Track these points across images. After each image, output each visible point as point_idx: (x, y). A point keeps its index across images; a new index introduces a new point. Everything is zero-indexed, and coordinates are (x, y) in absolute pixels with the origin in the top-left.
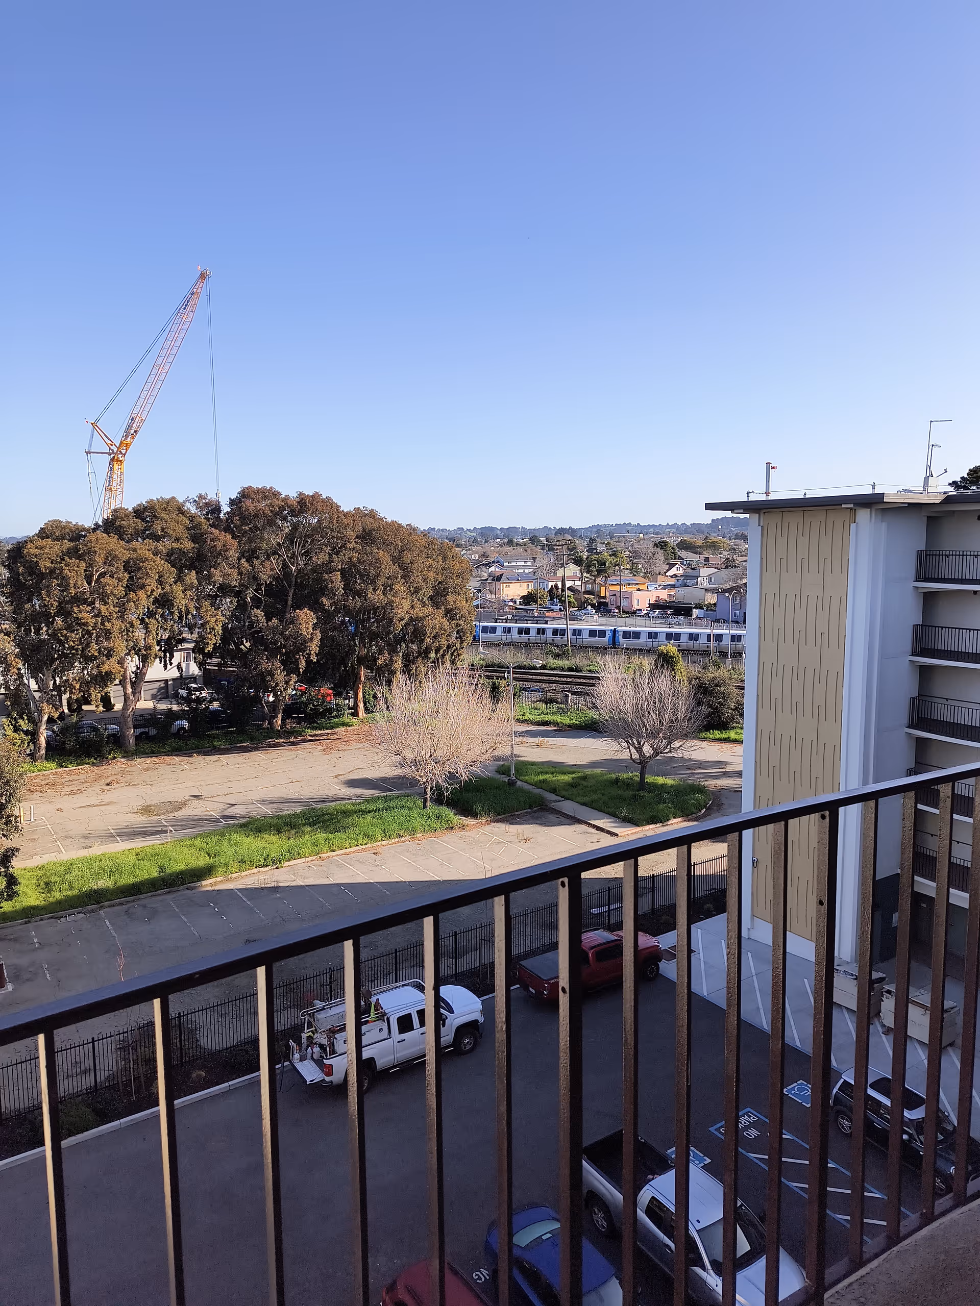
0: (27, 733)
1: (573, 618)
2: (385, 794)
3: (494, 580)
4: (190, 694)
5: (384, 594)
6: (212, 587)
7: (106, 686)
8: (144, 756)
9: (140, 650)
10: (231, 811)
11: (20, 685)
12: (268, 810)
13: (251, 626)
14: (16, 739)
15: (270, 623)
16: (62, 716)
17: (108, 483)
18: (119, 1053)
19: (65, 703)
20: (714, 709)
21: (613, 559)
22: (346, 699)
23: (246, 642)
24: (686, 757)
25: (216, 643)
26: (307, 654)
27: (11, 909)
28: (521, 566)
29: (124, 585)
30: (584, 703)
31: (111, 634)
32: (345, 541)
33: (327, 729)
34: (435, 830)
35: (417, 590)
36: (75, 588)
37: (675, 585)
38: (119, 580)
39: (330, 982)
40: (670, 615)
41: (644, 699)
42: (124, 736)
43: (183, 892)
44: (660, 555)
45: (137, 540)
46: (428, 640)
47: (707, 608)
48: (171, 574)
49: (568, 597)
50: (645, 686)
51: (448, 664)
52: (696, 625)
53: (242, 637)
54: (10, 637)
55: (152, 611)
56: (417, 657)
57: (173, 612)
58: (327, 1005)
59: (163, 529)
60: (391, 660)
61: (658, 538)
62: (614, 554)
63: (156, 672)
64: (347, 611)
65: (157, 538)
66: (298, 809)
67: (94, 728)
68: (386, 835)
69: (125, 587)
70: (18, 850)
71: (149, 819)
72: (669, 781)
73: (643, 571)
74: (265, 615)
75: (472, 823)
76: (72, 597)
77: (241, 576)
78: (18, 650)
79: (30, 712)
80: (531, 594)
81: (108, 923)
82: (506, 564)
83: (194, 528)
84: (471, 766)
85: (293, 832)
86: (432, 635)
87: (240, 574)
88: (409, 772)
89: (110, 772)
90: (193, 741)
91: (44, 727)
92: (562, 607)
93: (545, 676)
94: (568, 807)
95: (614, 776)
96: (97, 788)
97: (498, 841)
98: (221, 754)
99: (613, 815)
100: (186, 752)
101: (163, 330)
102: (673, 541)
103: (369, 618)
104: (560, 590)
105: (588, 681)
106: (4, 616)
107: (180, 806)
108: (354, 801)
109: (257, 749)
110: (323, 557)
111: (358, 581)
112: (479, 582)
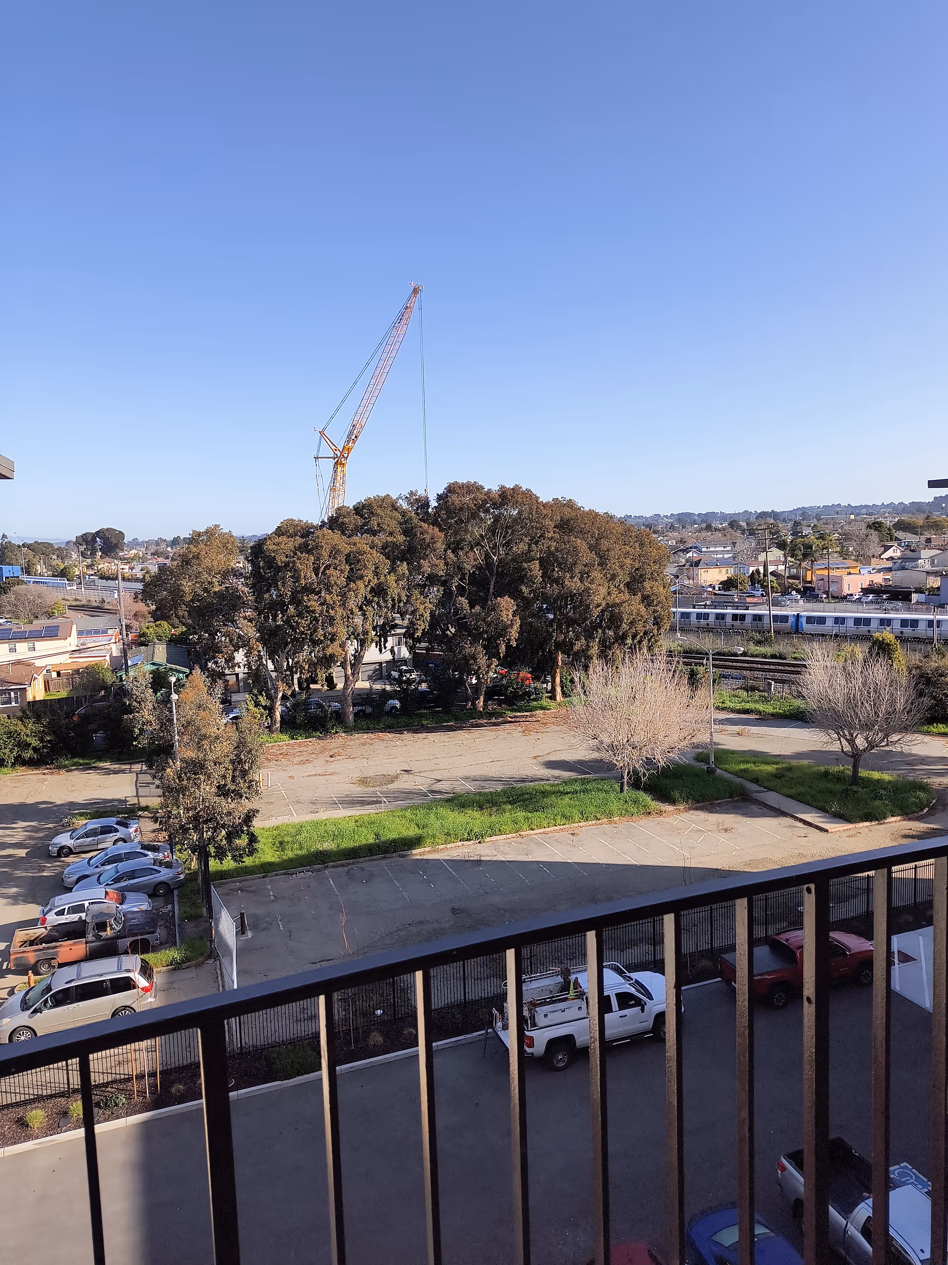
0: (265, 708)
1: (776, 604)
2: (583, 776)
3: (692, 566)
4: (401, 676)
5: (581, 580)
6: (421, 577)
7: (330, 667)
8: (360, 732)
9: (358, 635)
10: (438, 787)
11: (259, 666)
12: (470, 787)
13: (456, 612)
14: (256, 713)
15: (473, 610)
16: (293, 695)
17: (332, 484)
18: (340, 1004)
19: (296, 681)
20: (938, 701)
21: (821, 543)
22: (544, 683)
23: (452, 628)
24: (905, 751)
25: (425, 629)
26: (507, 639)
27: (252, 864)
28: (721, 552)
29: (346, 577)
30: (788, 691)
31: (334, 620)
32: (544, 531)
33: (526, 711)
34: (632, 815)
35: (614, 577)
36: (305, 579)
37: (891, 568)
38: (342, 571)
39: (531, 956)
40: (886, 600)
41: (857, 689)
42: (345, 714)
43: (395, 860)
44: (874, 536)
45: (357, 535)
46: (625, 626)
47: (930, 592)
48: (385, 564)
49: (771, 582)
50: (858, 676)
51: (645, 650)
52: (916, 610)
53: (448, 624)
54: (252, 623)
55: (369, 599)
56: (614, 643)
57: (387, 600)
58: (528, 978)
59: (379, 525)
60: (588, 645)
61: (871, 519)
62: (822, 537)
64: (545, 598)
65: (374, 533)
66: (499, 788)
67: (320, 705)
68: (583, 817)
70: (258, 811)
71: (366, 790)
72: (886, 777)
73: (855, 554)
74: (468, 603)
75: (670, 809)
76: (302, 587)
77: (447, 566)
78: (258, 634)
79: (267, 690)
80: (731, 579)
81: (331, 882)
82: (703, 550)
83: (406, 522)
84: (669, 752)
85: (495, 809)
86: (629, 621)
87: (446, 564)
88: (606, 756)
89: (334, 745)
90: (404, 720)
91: (279, 703)
92: (764, 593)
93: (746, 663)
94: (772, 798)
95: (822, 769)
96: (322, 759)
97: (696, 829)
98: (428, 733)
99: (823, 809)
100: (397, 729)
101: (381, 344)
102: (888, 522)
103: (566, 605)
104: (762, 575)
105: (793, 669)
106: (248, 604)
107: (393, 779)
108: (552, 782)
109: (461, 728)
110: (523, 547)
111: (556, 569)
112: (677, 568)
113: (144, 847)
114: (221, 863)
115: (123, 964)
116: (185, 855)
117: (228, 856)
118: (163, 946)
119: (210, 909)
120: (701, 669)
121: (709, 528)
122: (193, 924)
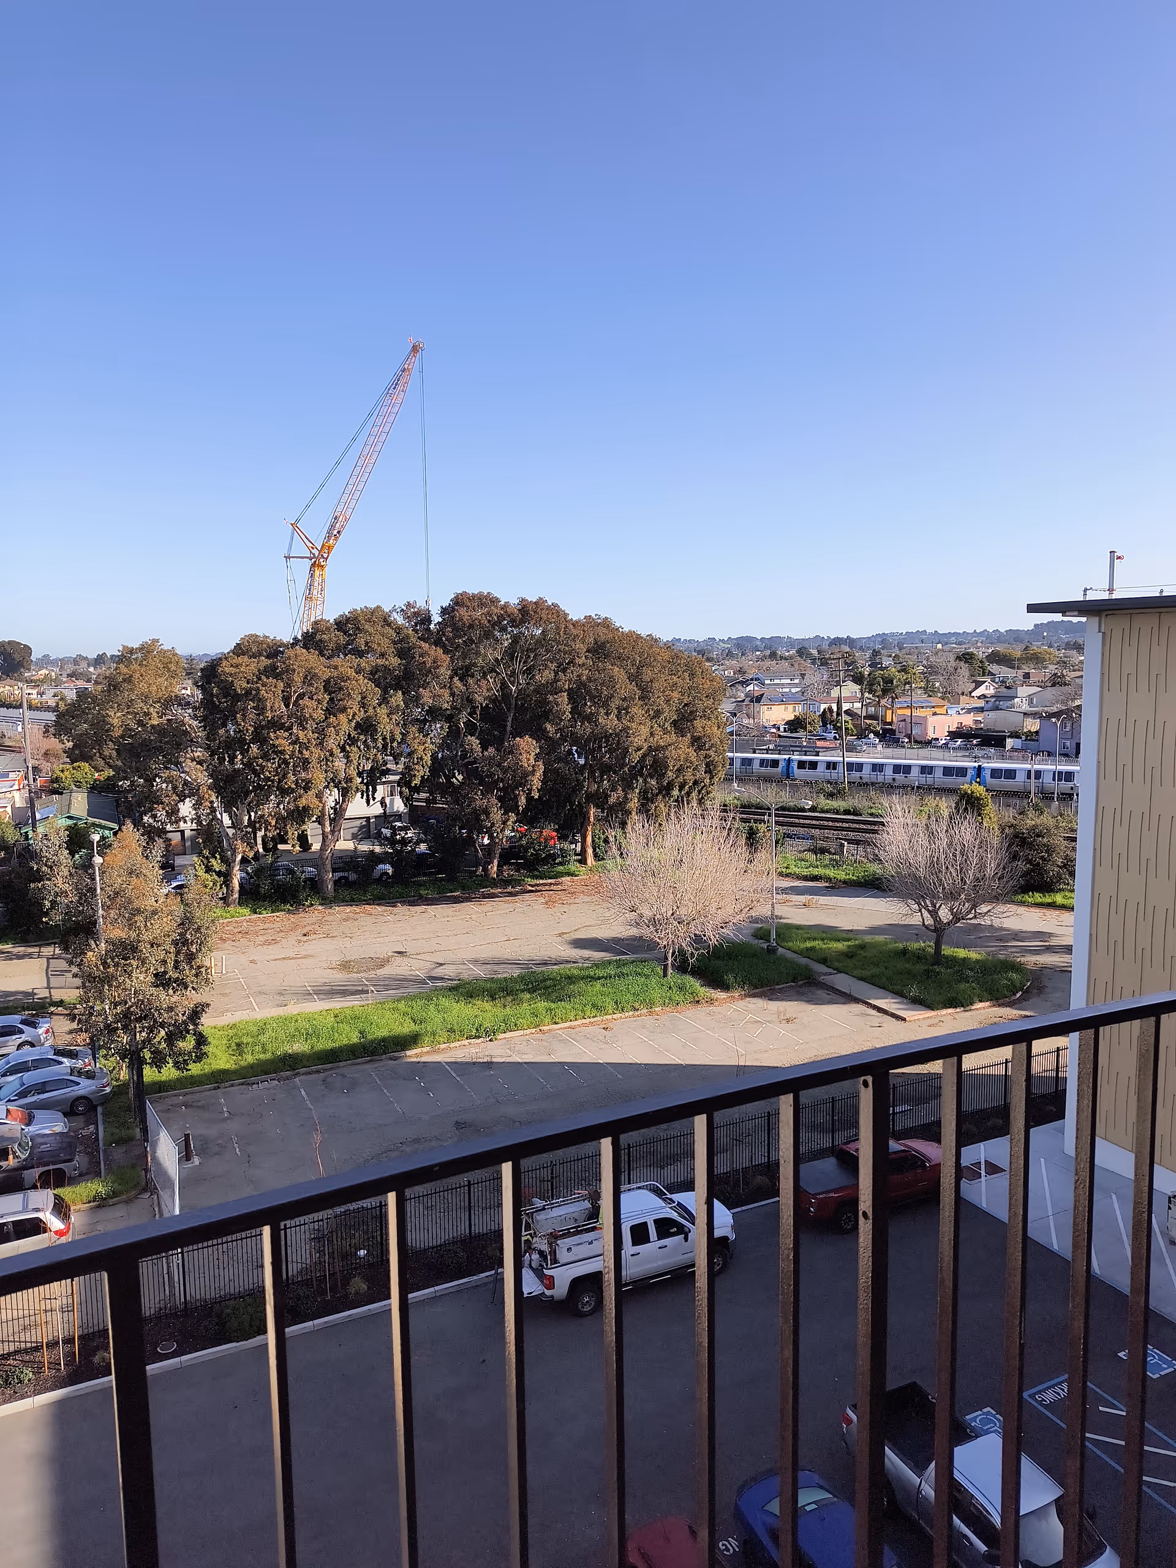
0: (219, 874)
1: (851, 749)
2: (618, 958)
3: (753, 702)
4: (394, 834)
5: (619, 718)
6: (420, 710)
7: (304, 822)
8: (342, 904)
9: (340, 782)
10: (439, 972)
11: (213, 819)
12: (480, 972)
13: (464, 756)
14: (207, 880)
15: (486, 753)
16: (256, 857)
17: (308, 592)
18: (313, 1244)
19: (259, 841)
20: (1033, 865)
21: (903, 676)
22: (572, 843)
23: (459, 774)
24: (995, 925)
25: (424, 775)
26: (528, 789)
27: (199, 1072)
28: (787, 685)
29: (324, 708)
30: (863, 854)
31: (309, 763)
32: (574, 656)
33: (549, 878)
34: (677, 1004)
35: (658, 714)
36: (272, 711)
37: (983, 708)
38: (319, 701)
39: (552, 1178)
40: (976, 745)
41: (941, 851)
42: (322, 881)
43: (385, 1063)
44: (964, 669)
45: (339, 656)
46: (670, 774)
47: (1027, 736)
48: (375, 694)
49: (845, 722)
50: (942, 835)
51: (695, 804)
52: (1011, 758)
53: (454, 769)
54: (203, 766)
55: (354, 737)
56: (657, 795)
57: (377, 739)
58: (548, 1205)
59: (367, 643)
60: (626, 798)
61: (961, 649)
62: (904, 670)
63: (358, 807)
64: (575, 740)
65: (360, 654)
66: (516, 972)
67: (291, 870)
68: (618, 1007)
69: (324, 710)
70: (208, 1005)
71: (349, 976)
72: (974, 955)
73: (941, 690)
74: (480, 743)
75: (723, 997)
76: (268, 721)
77: (454, 697)
78: (211, 781)
79: (222, 851)
80: (798, 718)
81: (303, 1093)
82: (767, 682)
83: (401, 641)
84: (722, 927)
85: (509, 999)
86: (676, 768)
87: (453, 694)
88: (647, 932)
89: (308, 921)
90: (398, 889)
91: (237, 867)
92: (837, 735)
93: (815, 820)
94: (842, 981)
95: (900, 946)
96: (293, 937)
97: (752, 1020)
98: (428, 905)
99: (899, 994)
100: (388, 901)
101: (370, 415)
102: (981, 653)
103: (600, 747)
104: (835, 714)
105: (869, 827)
106: (197, 742)
107: (383, 963)
108: (581, 965)
109: (468, 899)
110: (547, 675)
111: (588, 703)
112: (735, 704)
113: (58, 1052)
114: (160, 1072)
115: (30, 1202)
116: (112, 1062)
117: (168, 1063)
118: (84, 1178)
119: (145, 1130)
120: (762, 827)
121: (773, 655)
122: (122, 1149)
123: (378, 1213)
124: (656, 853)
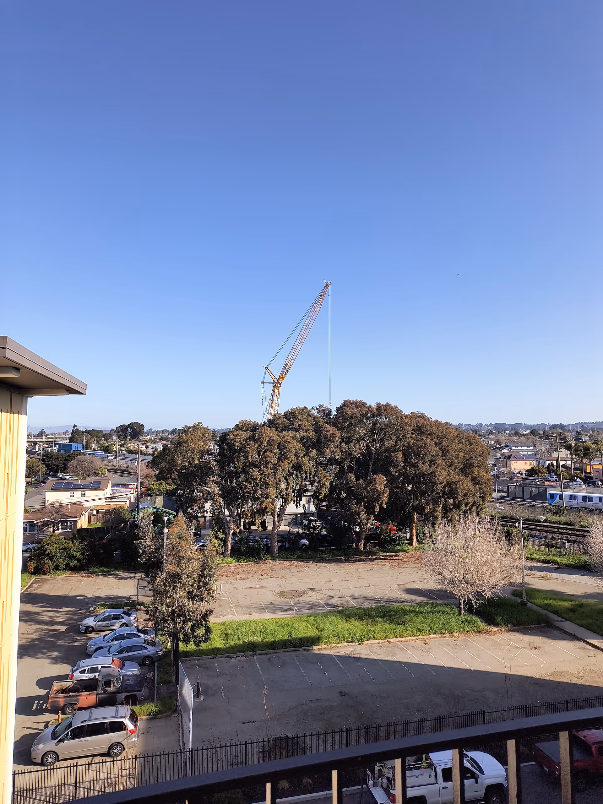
0: (221, 540)
1: (567, 487)
2: (432, 601)
3: (506, 459)
4: (309, 524)
5: (430, 466)
6: (324, 459)
7: (264, 515)
8: (282, 560)
9: (283, 495)
10: (332, 601)
11: (220, 512)
12: (354, 603)
13: (347, 483)
14: (216, 543)
15: (358, 482)
16: (240, 532)
17: (271, 399)
18: (260, 755)
19: (242, 524)
21: (596, 447)
22: (405, 533)
23: (344, 493)
25: (326, 493)
26: (381, 503)
27: (206, 648)
28: (525, 449)
29: (277, 457)
30: (578, 549)
31: (268, 485)
32: (405, 433)
33: (392, 552)
34: (467, 632)
35: (451, 464)
36: (251, 458)
38: (275, 454)
39: (395, 732)
42: (272, 547)
43: (302, 653)
45: (285, 431)
46: (460, 497)
48: (302, 450)
49: (562, 472)
51: (474, 515)
53: (342, 490)
54: (217, 485)
55: (291, 472)
56: (452, 509)
57: (302, 474)
59: (299, 425)
60: (435, 509)
62: (596, 443)
63: (292, 509)
64: (406, 476)
65: (296, 430)
66: (374, 605)
67: (257, 540)
68: (432, 631)
69: (277, 458)
70: (212, 611)
71: (283, 600)
74: (355, 477)
75: (495, 630)
76: (249, 463)
77: (342, 453)
78: (220, 492)
79: (224, 528)
80: (533, 469)
81: (258, 665)
82: (514, 448)
83: (316, 424)
84: (493, 588)
85: (370, 620)
86: (463, 494)
87: (341, 451)
88: (448, 587)
89: (264, 568)
90: (310, 553)
91: (230, 537)
92: (557, 479)
93: (547, 527)
94: (568, 626)
96: (256, 576)
97: (513, 646)
98: (326, 563)
100: (306, 559)
101: (305, 316)
103: (420, 481)
104: (555, 467)
105: (580, 533)
106: (215, 473)
107: (302, 594)
108: (410, 604)
109: (348, 561)
110: (391, 442)
111: (413, 457)
112: (495, 460)
113: (139, 631)
114: (187, 646)
115: (119, 712)
116: (163, 638)
117: (191, 641)
118: (146, 701)
119: (177, 678)
120: (515, 530)
121: (516, 434)
122: (166, 687)
123: (296, 741)
124: (452, 542)
